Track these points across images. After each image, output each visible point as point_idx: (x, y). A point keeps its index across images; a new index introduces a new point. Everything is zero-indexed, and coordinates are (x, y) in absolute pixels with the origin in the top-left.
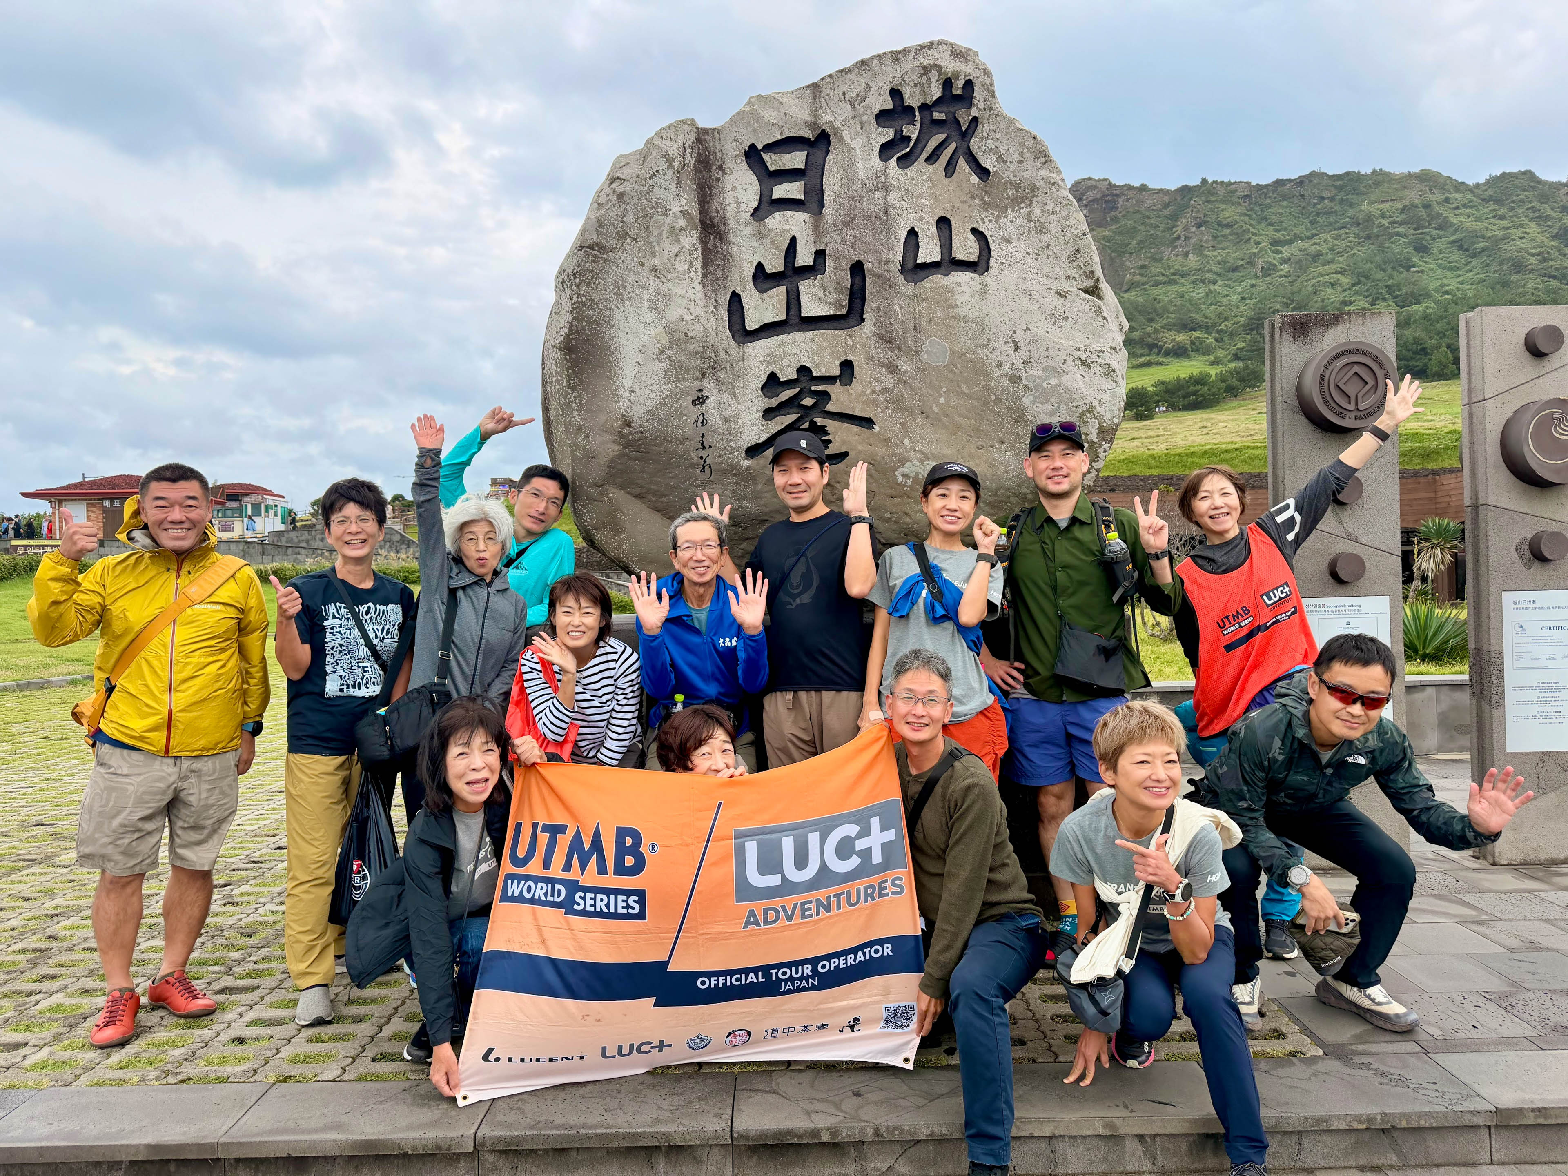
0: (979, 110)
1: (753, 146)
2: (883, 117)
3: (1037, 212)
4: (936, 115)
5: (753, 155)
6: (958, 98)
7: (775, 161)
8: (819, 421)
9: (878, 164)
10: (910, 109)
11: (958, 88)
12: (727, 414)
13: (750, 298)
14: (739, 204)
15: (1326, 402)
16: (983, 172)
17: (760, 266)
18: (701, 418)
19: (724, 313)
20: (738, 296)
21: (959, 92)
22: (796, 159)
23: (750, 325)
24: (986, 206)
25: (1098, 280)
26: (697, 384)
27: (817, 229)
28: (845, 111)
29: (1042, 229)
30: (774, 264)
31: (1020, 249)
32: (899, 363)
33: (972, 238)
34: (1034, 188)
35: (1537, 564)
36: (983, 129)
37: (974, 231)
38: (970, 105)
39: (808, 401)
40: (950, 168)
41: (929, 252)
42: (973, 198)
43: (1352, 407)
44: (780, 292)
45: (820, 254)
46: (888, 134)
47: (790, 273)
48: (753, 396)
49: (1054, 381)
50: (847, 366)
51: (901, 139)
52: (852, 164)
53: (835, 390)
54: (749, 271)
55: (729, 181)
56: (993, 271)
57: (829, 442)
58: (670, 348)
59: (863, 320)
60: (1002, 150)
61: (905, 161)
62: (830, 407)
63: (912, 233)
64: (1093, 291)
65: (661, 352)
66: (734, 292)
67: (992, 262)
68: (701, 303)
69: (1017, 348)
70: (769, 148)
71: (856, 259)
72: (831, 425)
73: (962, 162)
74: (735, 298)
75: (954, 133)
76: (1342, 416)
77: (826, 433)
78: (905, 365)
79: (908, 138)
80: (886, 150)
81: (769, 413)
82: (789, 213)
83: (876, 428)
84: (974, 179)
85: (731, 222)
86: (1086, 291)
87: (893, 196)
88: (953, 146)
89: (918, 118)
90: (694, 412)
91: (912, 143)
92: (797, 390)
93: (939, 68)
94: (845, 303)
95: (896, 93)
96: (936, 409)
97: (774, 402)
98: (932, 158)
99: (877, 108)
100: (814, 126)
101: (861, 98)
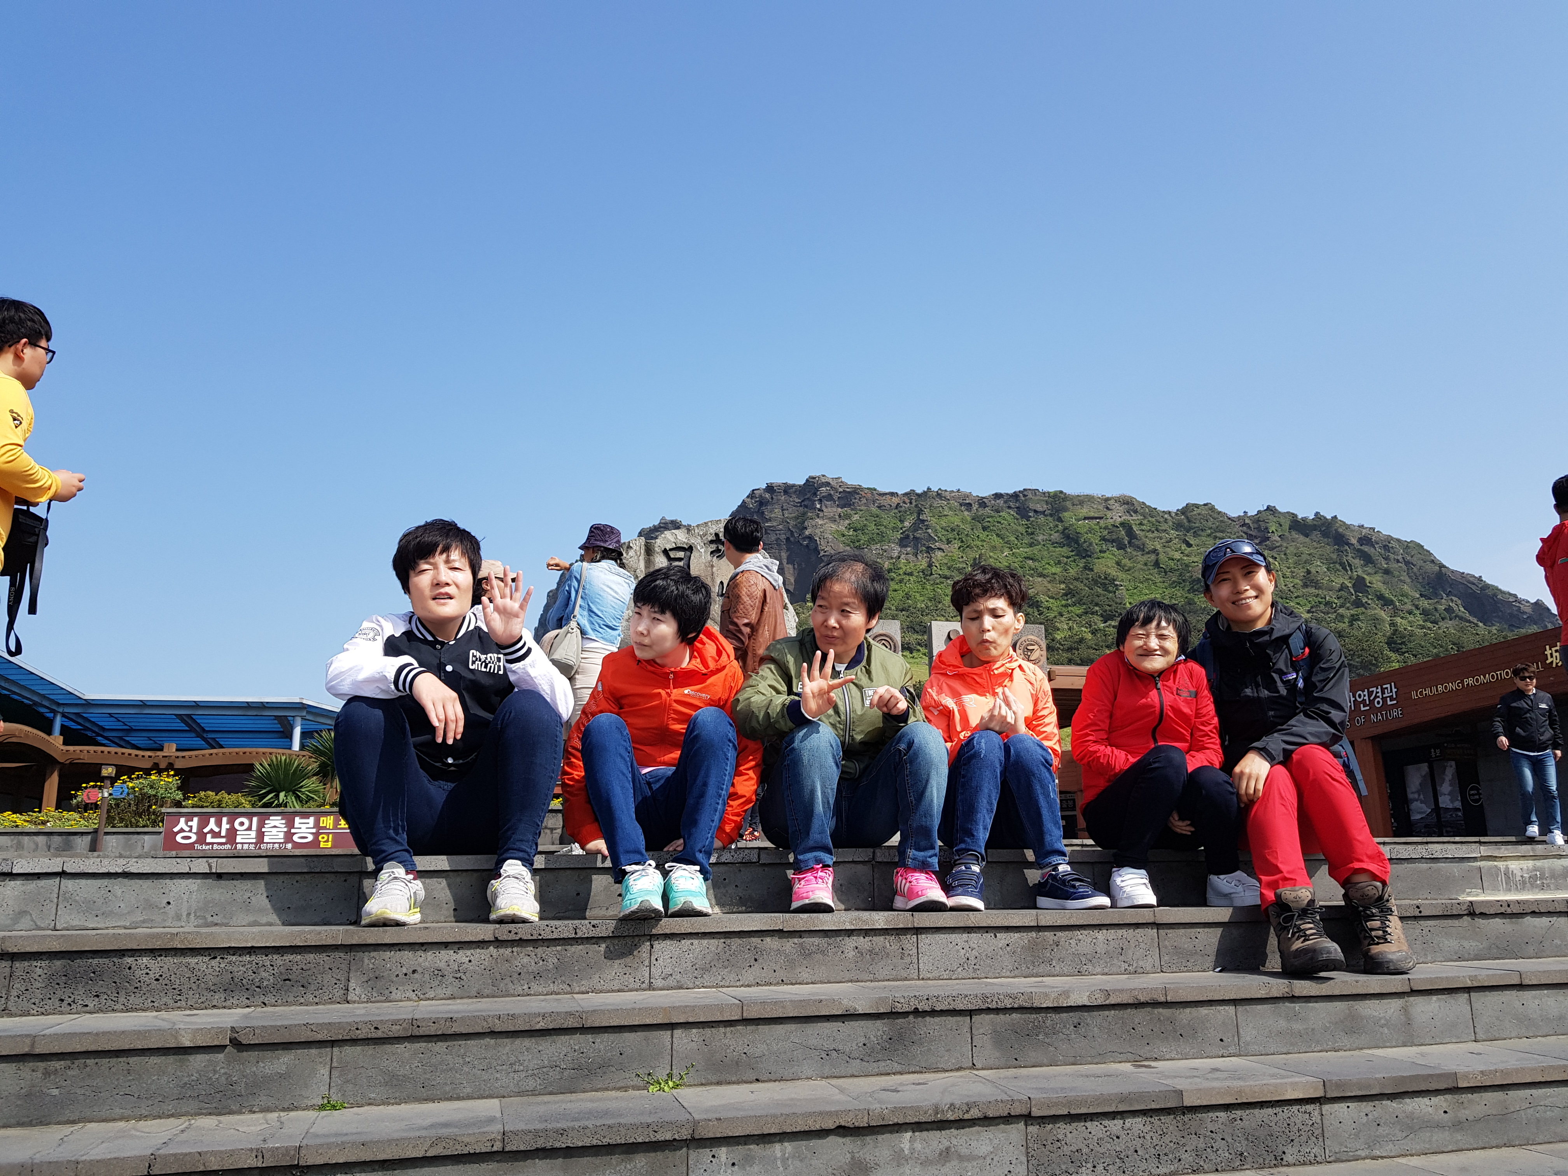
1: (665, 549)
2: (711, 542)
5: (666, 552)
7: (672, 555)
9: (709, 558)
22: (681, 554)
28: (699, 541)
46: (714, 548)
51: (718, 550)
52: (701, 557)
70: (671, 550)
80: (713, 553)
87: (714, 569)
99: (710, 539)
100: (687, 544)
101: (704, 535)
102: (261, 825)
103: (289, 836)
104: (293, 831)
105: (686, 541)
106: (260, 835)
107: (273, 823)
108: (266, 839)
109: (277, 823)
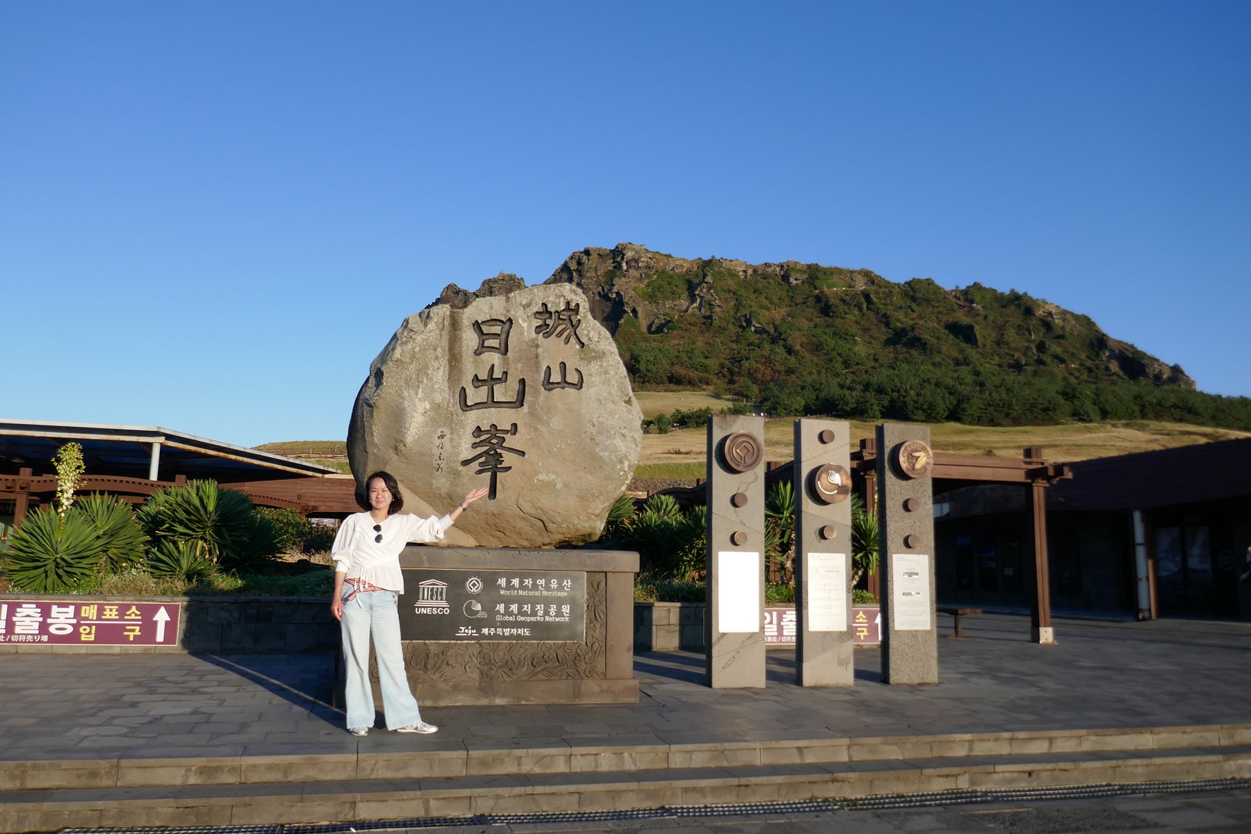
0: (581, 316)
1: (477, 321)
2: (538, 314)
3: (605, 364)
4: (561, 317)
6: (572, 310)
7: (486, 329)
8: (499, 451)
9: (534, 335)
10: (551, 312)
11: (573, 305)
12: (454, 444)
13: (470, 390)
14: (468, 347)
15: (731, 459)
16: (582, 345)
17: (476, 375)
18: (441, 446)
19: (457, 396)
20: (465, 389)
21: (573, 308)
22: (497, 329)
23: (469, 403)
24: (582, 359)
25: (630, 397)
26: (441, 429)
27: (506, 362)
28: (520, 310)
29: (606, 373)
30: (483, 375)
31: (596, 379)
32: (539, 426)
33: (575, 373)
34: (604, 353)
35: (823, 541)
36: (583, 325)
37: (577, 370)
38: (577, 314)
39: (494, 441)
40: (567, 341)
41: (556, 377)
42: (576, 355)
43: (742, 462)
44: (484, 389)
45: (505, 373)
46: (540, 323)
47: (489, 380)
48: (468, 436)
49: (609, 442)
50: (515, 426)
51: (545, 325)
52: (522, 333)
53: (507, 437)
54: (471, 377)
55: (465, 336)
56: (584, 389)
57: (503, 461)
58: (430, 411)
59: (523, 405)
60: (591, 335)
61: (547, 335)
62: (504, 445)
63: (548, 367)
64: (629, 402)
65: (425, 412)
66: (462, 387)
67: (584, 385)
68: (448, 392)
69: (594, 425)
70: (483, 322)
71: (522, 377)
72: (504, 453)
73: (573, 340)
74: (463, 389)
75: (569, 325)
76: (738, 465)
77: (502, 457)
78: (543, 429)
79: (548, 325)
80: (538, 329)
81: (475, 445)
82: (492, 353)
83: (526, 456)
84: (578, 347)
85: (464, 354)
86: (626, 402)
87: (540, 350)
88: (569, 331)
89: (553, 317)
90: (438, 442)
91: (550, 328)
92: (490, 435)
93: (564, 297)
94: (515, 397)
95: (544, 305)
96: (555, 450)
97: (478, 440)
98: (560, 334)
99: (535, 310)
100: (506, 315)
101: (528, 305)
102: (12, 614)
103: (44, 628)
104: (49, 621)
105: (504, 312)
106: (10, 626)
107: (26, 612)
108: (18, 630)
109: (31, 612)
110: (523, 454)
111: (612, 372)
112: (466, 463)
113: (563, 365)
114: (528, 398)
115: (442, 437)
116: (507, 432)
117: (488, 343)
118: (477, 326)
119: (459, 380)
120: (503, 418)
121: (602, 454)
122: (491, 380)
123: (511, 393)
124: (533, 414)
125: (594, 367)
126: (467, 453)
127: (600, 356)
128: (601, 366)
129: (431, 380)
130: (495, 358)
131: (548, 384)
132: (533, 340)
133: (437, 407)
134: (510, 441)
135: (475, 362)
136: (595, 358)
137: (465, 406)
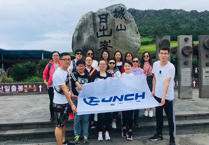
4: (120, 12)
7: (102, 17)
8: (107, 47)
10: (117, 11)
11: (123, 9)
12: (96, 46)
13: (99, 32)
14: (98, 22)
16: (125, 19)
17: (100, 29)
18: (93, 46)
19: (96, 34)
20: (97, 32)
24: (126, 23)
25: (138, 32)
26: (93, 42)
27: (107, 25)
28: (110, 11)
30: (102, 29)
31: (129, 28)
35: (185, 65)
36: (125, 14)
37: (124, 26)
38: (124, 11)
39: (105, 45)
41: (119, 28)
42: (124, 22)
44: (102, 32)
46: (115, 14)
48: (99, 44)
49: (133, 43)
52: (111, 17)
57: (108, 49)
60: (127, 16)
67: (126, 29)
68: (93, 33)
69: (129, 39)
70: (101, 15)
71: (111, 28)
73: (123, 18)
75: (122, 14)
78: (117, 41)
80: (114, 16)
81: (101, 46)
85: (97, 24)
86: (136, 33)
87: (115, 21)
88: (122, 16)
91: (117, 15)
92: (104, 43)
93: (120, 7)
94: (110, 33)
95: (116, 9)
96: (120, 46)
98: (120, 17)
99: (113, 11)
100: (106, 13)
101: (112, 10)
102: (10, 87)
103: (17, 90)
104: (18, 88)
105: (106, 12)
106: (11, 90)
107: (13, 87)
108: (12, 91)
109: (14, 87)
110: (112, 47)
111: (133, 26)
112: (99, 50)
113: (121, 25)
114: (113, 34)
115: (93, 44)
116: (108, 42)
117: (102, 20)
118: (99, 16)
119: (96, 30)
120: (107, 39)
121: (131, 46)
122: (104, 30)
123: (108, 33)
124: (114, 37)
125: (129, 25)
126: (99, 48)
127: (130, 22)
128: (130, 24)
129: (89, 30)
130: (104, 24)
131: (118, 30)
132: (113, 19)
133: (91, 37)
134: (109, 44)
135: (100, 25)
136: (129, 22)
137: (98, 37)
